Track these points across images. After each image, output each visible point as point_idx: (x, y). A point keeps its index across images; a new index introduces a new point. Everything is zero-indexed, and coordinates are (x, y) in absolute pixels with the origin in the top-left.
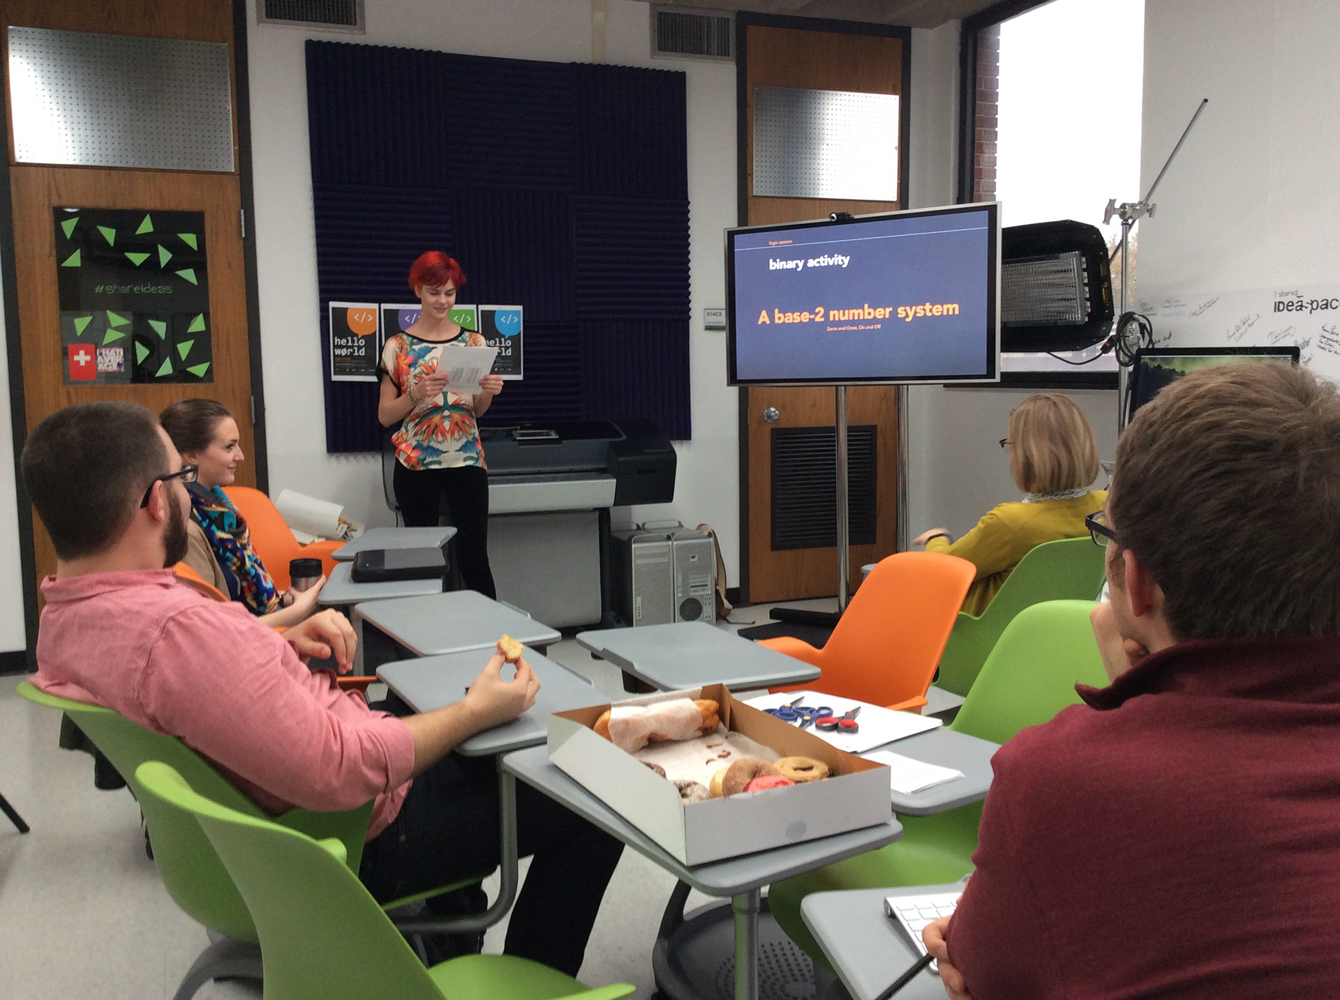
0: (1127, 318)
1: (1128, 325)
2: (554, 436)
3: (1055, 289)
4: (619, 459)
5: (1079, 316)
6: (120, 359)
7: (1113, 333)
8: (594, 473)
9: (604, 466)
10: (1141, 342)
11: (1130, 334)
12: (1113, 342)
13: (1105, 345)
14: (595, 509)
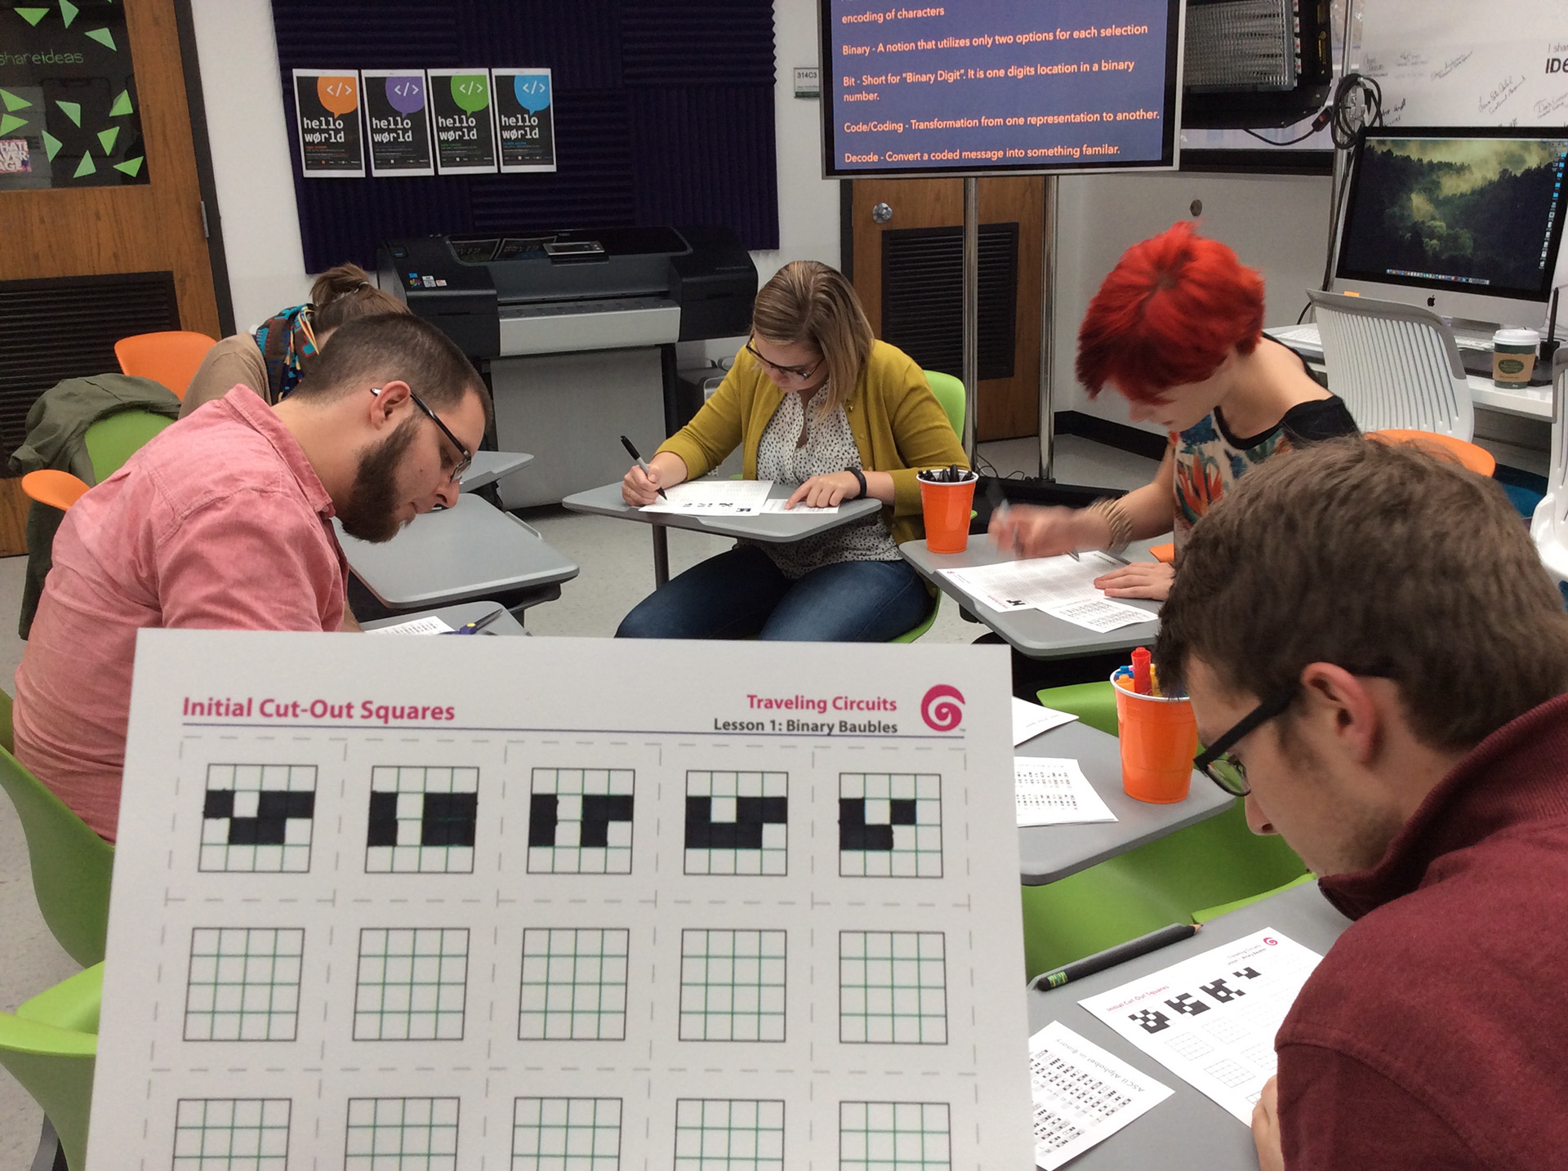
0: (1351, 81)
1: (1351, 91)
2: (599, 250)
3: (1256, 41)
4: (684, 280)
5: (1286, 79)
6: (24, 155)
7: (1330, 103)
8: (652, 298)
9: (665, 290)
10: (1366, 115)
11: (1352, 105)
12: (1329, 115)
13: (1318, 119)
14: (657, 346)
